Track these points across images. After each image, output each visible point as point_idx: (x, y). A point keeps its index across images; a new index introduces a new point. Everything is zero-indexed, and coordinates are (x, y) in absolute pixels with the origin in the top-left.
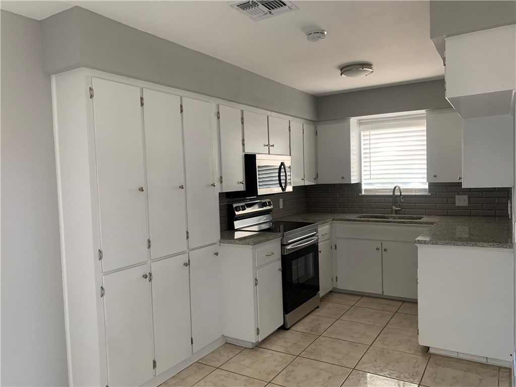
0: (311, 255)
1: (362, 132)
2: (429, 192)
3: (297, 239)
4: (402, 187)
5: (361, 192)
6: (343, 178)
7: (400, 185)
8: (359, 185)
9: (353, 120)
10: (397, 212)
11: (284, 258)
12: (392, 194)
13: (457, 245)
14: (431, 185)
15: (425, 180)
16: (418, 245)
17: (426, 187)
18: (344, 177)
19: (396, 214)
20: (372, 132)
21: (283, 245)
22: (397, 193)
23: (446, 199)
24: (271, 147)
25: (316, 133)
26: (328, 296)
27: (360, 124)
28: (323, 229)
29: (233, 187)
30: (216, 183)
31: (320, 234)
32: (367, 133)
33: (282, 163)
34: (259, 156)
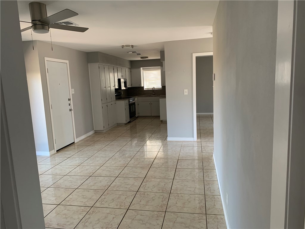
0: (134, 105)
2: (162, 89)
3: (131, 101)
4: (155, 87)
5: (144, 89)
9: (141, 68)
10: (154, 94)
11: (129, 105)
14: (162, 86)
17: (161, 87)
18: (140, 85)
20: (147, 72)
21: (129, 102)
22: (154, 89)
24: (122, 77)
25: (131, 72)
26: (137, 117)
27: (143, 69)
28: (136, 99)
29: (117, 87)
30: (114, 86)
31: (135, 100)
32: (145, 72)
33: (125, 81)
34: (121, 79)
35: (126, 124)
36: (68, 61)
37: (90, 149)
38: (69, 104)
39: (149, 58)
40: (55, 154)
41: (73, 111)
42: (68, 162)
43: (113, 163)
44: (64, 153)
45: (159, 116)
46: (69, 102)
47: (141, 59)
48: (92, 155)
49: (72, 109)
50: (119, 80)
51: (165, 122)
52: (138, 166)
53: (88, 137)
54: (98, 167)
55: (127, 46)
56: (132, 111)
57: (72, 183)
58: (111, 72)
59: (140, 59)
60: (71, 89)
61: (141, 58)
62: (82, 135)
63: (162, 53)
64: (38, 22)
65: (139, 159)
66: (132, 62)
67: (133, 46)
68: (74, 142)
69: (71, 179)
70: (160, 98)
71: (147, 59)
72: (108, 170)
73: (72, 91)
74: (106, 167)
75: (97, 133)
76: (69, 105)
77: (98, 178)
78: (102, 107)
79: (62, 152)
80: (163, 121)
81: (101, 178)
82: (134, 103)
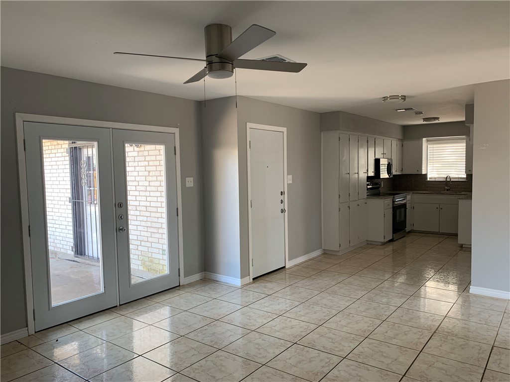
0: (403, 210)
1: (429, 146)
2: (466, 179)
3: (399, 200)
4: (452, 176)
5: (427, 179)
6: (418, 171)
7: (450, 175)
8: (426, 175)
9: (424, 139)
10: (448, 190)
11: (394, 207)
12: (445, 180)
14: (467, 175)
15: (464, 173)
16: (459, 200)
17: (465, 176)
21: (393, 202)
22: (448, 180)
24: (384, 155)
25: (403, 146)
26: (409, 232)
27: (428, 141)
28: (409, 197)
29: (371, 174)
30: (366, 171)
31: (407, 199)
32: (432, 146)
33: (389, 163)
34: (381, 159)
35: (384, 244)
36: (286, 128)
37: (307, 285)
38: (282, 200)
39: (441, 121)
40: (250, 284)
41: (286, 213)
42: (265, 304)
43: (343, 323)
44: (263, 284)
45: (456, 235)
46: (282, 197)
47: (425, 123)
48: (310, 297)
49: (286, 209)
50: (377, 162)
51: (466, 249)
52: (394, 341)
53: (310, 260)
54: (313, 327)
55: (392, 97)
56: (398, 218)
57: (259, 349)
58: (362, 147)
59: (421, 122)
60: (287, 175)
61: (425, 120)
62: (301, 256)
63: (470, 109)
64: (215, 59)
65: (399, 327)
66: (405, 129)
67: (405, 96)
68: (284, 267)
69: (260, 341)
70: (460, 199)
71: (437, 122)
72: (331, 338)
73: (289, 179)
74: (329, 328)
75: (326, 253)
76: (282, 203)
77: (308, 352)
78: (338, 210)
79: (262, 282)
80: (464, 246)
81: (314, 353)
82: (404, 206)
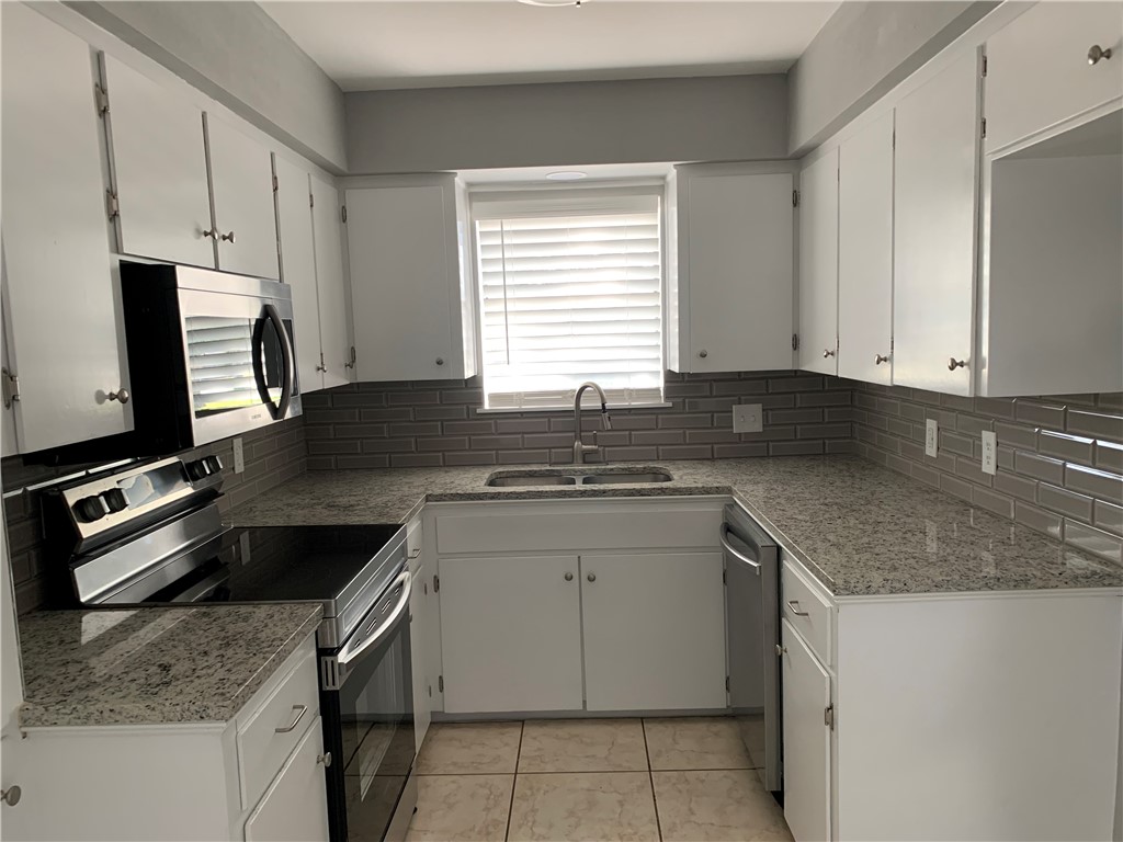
1: (477, 222)
2: (667, 397)
5: (481, 403)
6: (438, 363)
7: (596, 380)
8: (475, 383)
10: (587, 458)
12: (571, 405)
13: (968, 589)
14: (669, 379)
18: (443, 358)
19: (585, 462)
20: (508, 224)
22: (587, 404)
23: (710, 415)
24: (221, 243)
25: (343, 216)
27: (473, 196)
33: (266, 310)
